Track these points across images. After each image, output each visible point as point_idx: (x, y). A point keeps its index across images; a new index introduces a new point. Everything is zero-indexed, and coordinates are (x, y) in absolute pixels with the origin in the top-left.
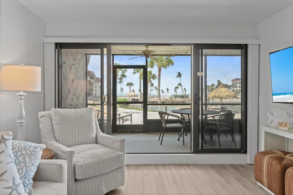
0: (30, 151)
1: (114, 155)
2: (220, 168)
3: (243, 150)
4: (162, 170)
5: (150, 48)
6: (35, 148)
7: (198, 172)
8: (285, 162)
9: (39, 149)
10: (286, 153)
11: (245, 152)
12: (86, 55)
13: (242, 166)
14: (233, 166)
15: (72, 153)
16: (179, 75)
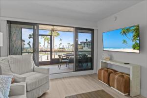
0: (5, 80)
1: (45, 76)
2: (85, 76)
3: (92, 68)
4: (63, 80)
5: (55, 27)
6: (8, 78)
7: (78, 79)
8: (109, 72)
9: (10, 79)
10: (108, 69)
11: (93, 69)
12: (21, 28)
13: (92, 75)
14: (89, 75)
15: (25, 78)
16: (61, 40)
